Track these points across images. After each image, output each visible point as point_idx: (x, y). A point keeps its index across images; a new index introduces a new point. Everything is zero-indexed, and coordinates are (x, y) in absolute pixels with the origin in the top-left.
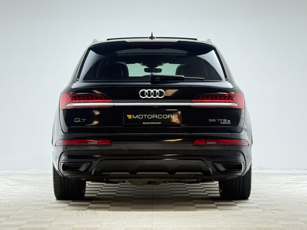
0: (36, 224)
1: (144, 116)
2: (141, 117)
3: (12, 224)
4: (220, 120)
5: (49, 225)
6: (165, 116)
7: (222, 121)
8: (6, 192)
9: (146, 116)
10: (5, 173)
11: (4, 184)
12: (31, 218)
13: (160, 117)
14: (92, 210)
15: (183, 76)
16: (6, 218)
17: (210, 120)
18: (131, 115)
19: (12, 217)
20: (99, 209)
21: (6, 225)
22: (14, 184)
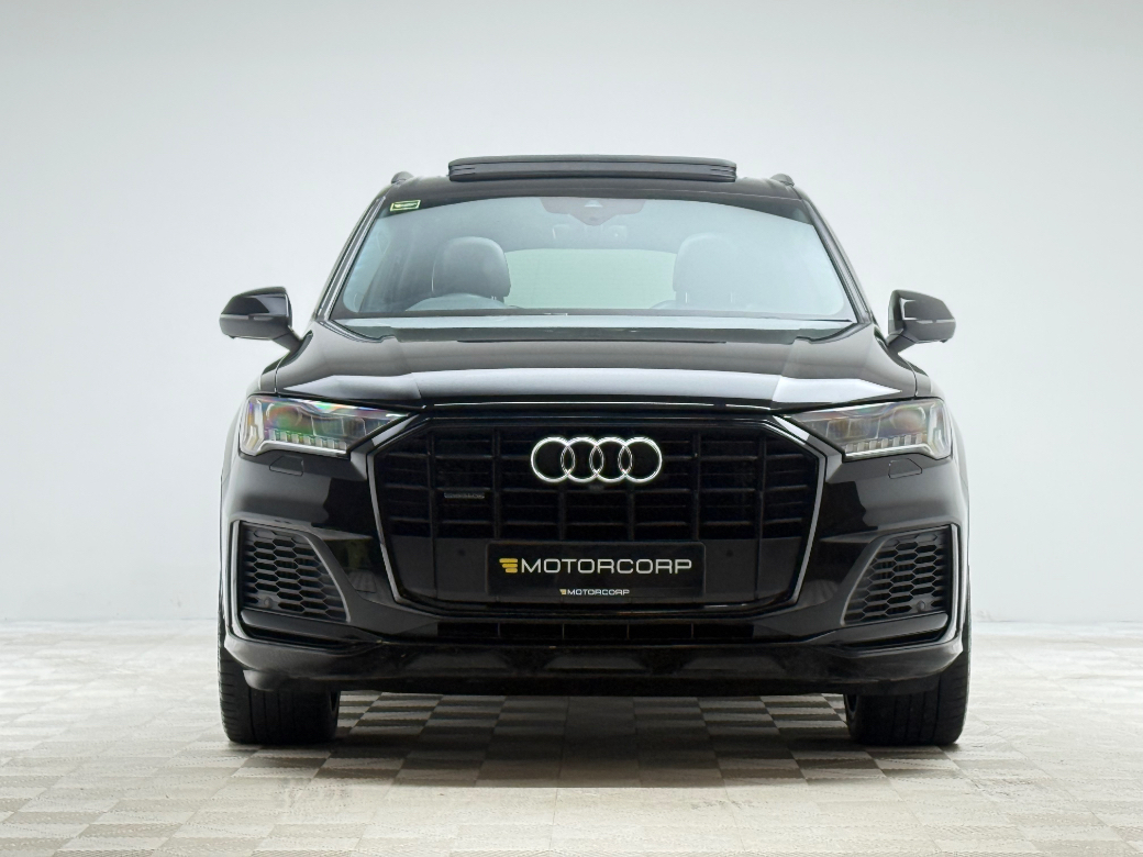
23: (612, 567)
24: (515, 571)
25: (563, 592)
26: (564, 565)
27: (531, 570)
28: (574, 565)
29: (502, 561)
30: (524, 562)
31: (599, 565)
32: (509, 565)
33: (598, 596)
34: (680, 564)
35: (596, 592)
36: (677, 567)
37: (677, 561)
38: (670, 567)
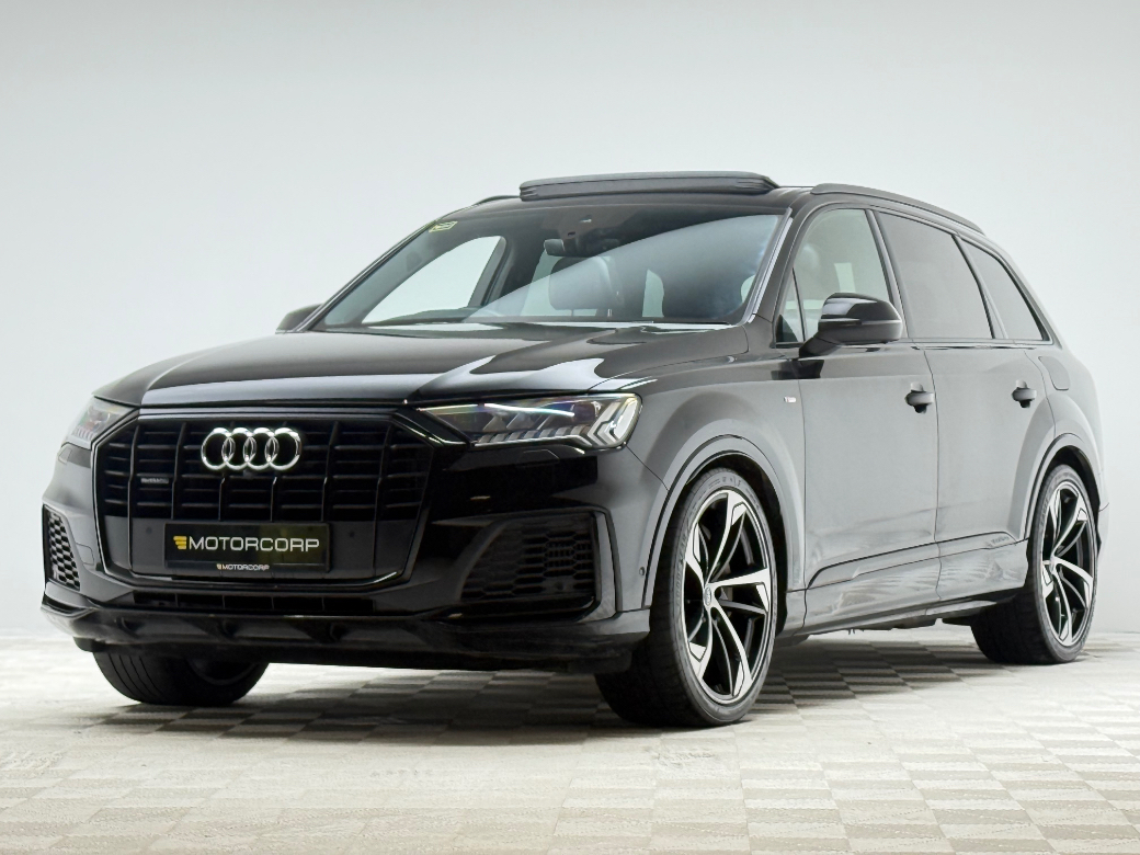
23: (256, 545)
24: (185, 548)
25: (219, 566)
26: (220, 543)
27: (196, 547)
28: (228, 543)
29: (176, 538)
30: (191, 540)
31: (247, 543)
32: (181, 542)
33: (245, 570)
34: (310, 543)
35: (243, 567)
36: (307, 546)
37: (307, 541)
38: (301, 546)
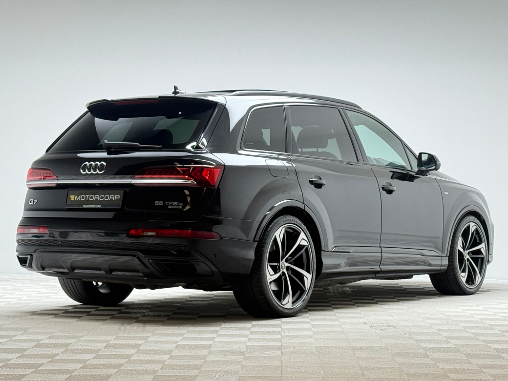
0: (60, 338)
1: (86, 197)
2: (83, 198)
3: (29, 338)
4: (168, 203)
5: (77, 340)
6: (107, 198)
7: (171, 205)
8: (33, 301)
9: (89, 197)
10: (39, 278)
11: (33, 292)
12: (55, 332)
13: (102, 198)
14: (141, 323)
15: (139, 144)
16: (23, 332)
17: (157, 203)
18: (74, 196)
19: (31, 331)
20: (150, 322)
21: (21, 339)
22: (47, 291)
